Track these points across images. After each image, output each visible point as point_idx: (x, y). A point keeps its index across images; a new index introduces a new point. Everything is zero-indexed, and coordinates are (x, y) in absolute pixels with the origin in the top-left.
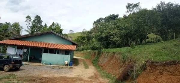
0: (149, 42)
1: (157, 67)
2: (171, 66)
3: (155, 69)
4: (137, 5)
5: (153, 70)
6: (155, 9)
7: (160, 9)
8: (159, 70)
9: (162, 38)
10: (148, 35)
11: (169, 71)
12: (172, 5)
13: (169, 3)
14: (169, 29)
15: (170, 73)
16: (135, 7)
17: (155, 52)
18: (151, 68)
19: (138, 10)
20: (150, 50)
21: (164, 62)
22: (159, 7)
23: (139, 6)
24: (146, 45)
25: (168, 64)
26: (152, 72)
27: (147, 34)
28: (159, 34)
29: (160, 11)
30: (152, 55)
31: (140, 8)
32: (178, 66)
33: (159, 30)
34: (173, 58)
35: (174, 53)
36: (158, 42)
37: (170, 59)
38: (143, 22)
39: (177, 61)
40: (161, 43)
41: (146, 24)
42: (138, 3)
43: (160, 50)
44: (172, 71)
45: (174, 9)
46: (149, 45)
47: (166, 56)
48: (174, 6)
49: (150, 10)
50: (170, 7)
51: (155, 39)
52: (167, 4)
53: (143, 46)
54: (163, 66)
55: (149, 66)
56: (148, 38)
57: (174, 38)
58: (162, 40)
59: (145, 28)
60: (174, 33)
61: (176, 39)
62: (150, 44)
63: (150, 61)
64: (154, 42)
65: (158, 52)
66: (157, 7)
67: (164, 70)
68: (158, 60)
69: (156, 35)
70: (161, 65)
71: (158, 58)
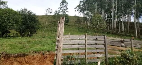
0: (9, 36)
1: (9, 58)
2: (21, 57)
3: (8, 60)
4: (5, 3)
5: (6, 61)
6: (19, 11)
7: (23, 13)
8: (11, 61)
9: (20, 35)
10: (10, 31)
11: (18, 61)
12: (31, 13)
13: (30, 11)
14: (27, 29)
15: (20, 62)
16: (2, 4)
17: (11, 45)
18: (4, 59)
19: (5, 8)
20: (8, 43)
21: (16, 54)
22: (22, 11)
23: (6, 4)
24: (6, 38)
25: (19, 56)
26: (5, 63)
27: (9, 29)
28: (19, 31)
29: (23, 14)
30: (9, 47)
31: (7, 7)
32: (26, 57)
33: (19, 28)
34: (24, 52)
35: (26, 47)
36: (17, 37)
37: (22, 51)
38: (6, 19)
39: (26, 53)
40: (19, 38)
41: (9, 21)
42: (6, 2)
43: (16, 44)
44: (21, 61)
45: (32, 16)
46: (8, 38)
47: (19, 49)
48: (32, 14)
49: (14, 11)
50: (30, 14)
51: (15, 35)
52: (28, 11)
53: (3, 39)
54: (15, 58)
55: (3, 58)
56: (9, 32)
57: (29, 36)
58: (20, 36)
59: (8, 24)
60: (30, 33)
61: (30, 37)
62: (10, 38)
63: (5, 53)
64: (13, 37)
65: (14, 46)
66: (21, 10)
67: (15, 61)
68: (12, 52)
69: (17, 31)
70: (13, 57)
71: (13, 50)
